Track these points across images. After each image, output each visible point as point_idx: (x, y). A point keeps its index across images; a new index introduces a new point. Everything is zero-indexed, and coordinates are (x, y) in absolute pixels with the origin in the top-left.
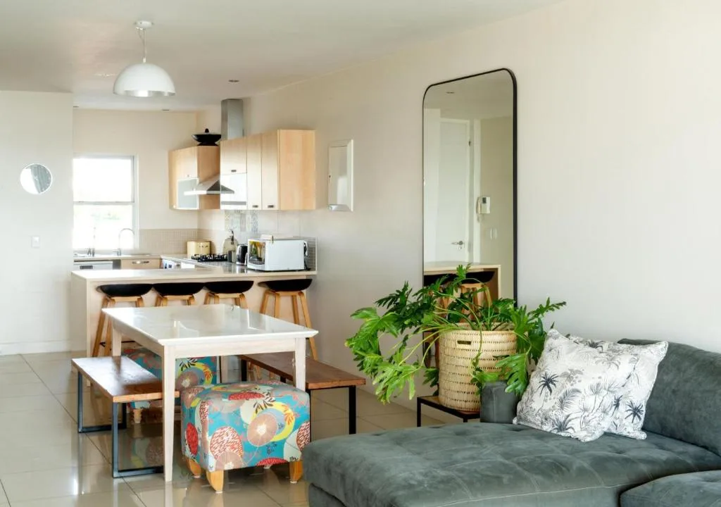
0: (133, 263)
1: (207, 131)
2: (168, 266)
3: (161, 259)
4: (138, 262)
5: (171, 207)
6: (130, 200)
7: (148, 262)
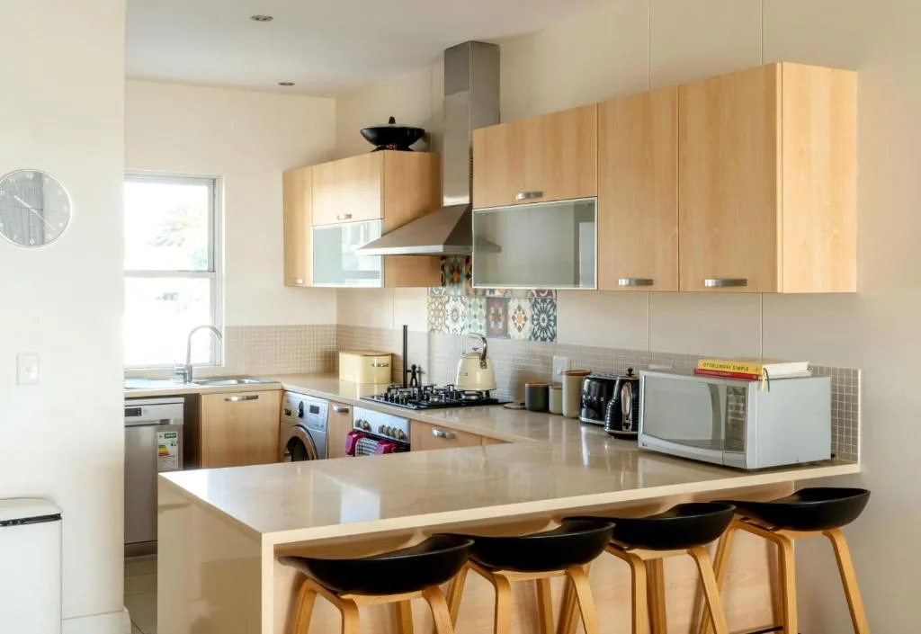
0: (227, 400)
1: (392, 120)
2: (306, 409)
3: (284, 391)
4: (235, 399)
5: (290, 279)
6: (205, 267)
7: (256, 397)
